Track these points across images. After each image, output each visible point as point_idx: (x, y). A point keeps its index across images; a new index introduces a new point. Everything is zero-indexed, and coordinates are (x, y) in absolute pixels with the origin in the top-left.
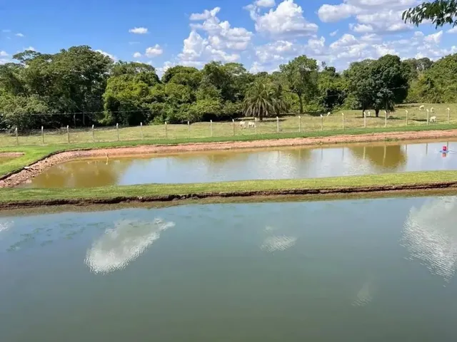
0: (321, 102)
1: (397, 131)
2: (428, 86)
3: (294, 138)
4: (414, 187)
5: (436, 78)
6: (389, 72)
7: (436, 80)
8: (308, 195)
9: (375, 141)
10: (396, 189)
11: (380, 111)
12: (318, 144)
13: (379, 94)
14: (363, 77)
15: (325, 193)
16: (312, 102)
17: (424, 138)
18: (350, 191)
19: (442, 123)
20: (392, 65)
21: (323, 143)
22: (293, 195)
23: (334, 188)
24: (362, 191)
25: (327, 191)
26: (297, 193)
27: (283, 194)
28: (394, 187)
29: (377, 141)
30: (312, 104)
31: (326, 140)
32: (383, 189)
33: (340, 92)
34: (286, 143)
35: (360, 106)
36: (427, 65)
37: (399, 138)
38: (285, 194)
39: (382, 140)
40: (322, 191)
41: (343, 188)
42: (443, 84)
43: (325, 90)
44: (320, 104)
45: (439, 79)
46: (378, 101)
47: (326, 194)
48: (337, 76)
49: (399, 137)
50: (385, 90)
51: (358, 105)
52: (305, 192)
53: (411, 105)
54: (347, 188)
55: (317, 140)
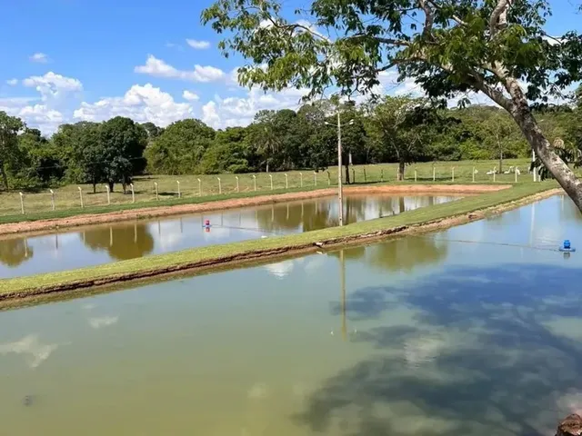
0: (33, 175)
1: (150, 206)
2: (162, 155)
3: (18, 222)
4: (200, 264)
5: (169, 146)
6: (122, 137)
7: (170, 148)
8: (78, 290)
9: (125, 220)
10: (181, 268)
11: (115, 185)
12: (54, 228)
13: (114, 164)
14: (90, 143)
15: (101, 284)
16: (19, 174)
17: (180, 213)
18: (131, 277)
19: (188, 197)
20: (125, 129)
21: (61, 227)
22: (60, 293)
23: (111, 276)
24: (144, 276)
25: (103, 281)
26: (66, 289)
27: (45, 293)
28: (178, 267)
29: (128, 219)
30: (19, 177)
31: (63, 222)
32: (167, 271)
33: (57, 161)
34: (8, 230)
35: (90, 179)
36: (154, 131)
37: (152, 215)
38: (49, 292)
39: (133, 219)
40: (96, 282)
41: (122, 275)
42: (178, 154)
43: (36, 158)
44: (30, 178)
45: (171, 148)
46: (113, 172)
47: (103, 286)
48: (44, 141)
49: (153, 213)
50: (120, 159)
51: (86, 177)
52: (75, 286)
53: (147, 177)
54: (127, 274)
55: (52, 223)
